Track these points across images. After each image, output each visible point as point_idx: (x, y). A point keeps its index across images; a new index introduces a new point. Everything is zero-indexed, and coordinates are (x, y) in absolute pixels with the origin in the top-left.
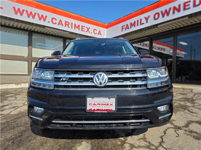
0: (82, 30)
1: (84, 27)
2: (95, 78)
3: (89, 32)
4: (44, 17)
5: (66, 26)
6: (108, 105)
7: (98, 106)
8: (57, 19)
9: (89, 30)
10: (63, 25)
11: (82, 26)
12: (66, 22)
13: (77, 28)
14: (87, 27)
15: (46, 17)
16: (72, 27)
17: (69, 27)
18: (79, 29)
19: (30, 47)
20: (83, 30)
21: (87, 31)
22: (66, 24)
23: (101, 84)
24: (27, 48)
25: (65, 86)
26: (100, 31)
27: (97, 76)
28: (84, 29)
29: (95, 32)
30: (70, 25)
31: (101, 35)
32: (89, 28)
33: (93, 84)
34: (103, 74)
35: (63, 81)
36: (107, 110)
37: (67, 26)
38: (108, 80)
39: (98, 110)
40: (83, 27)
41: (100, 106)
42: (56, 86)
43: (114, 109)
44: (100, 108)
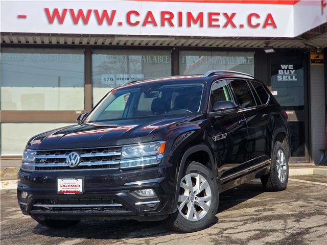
0: (210, 25)
1: (218, 14)
2: (68, 158)
3: (234, 26)
4: (109, 14)
5: (163, 24)
6: (75, 186)
7: (67, 187)
8: (139, 12)
9: (234, 20)
10: (155, 25)
11: (210, 14)
12: (163, 13)
13: (195, 22)
14: (225, 15)
15: (114, 12)
16: (180, 24)
17: (172, 25)
18: (202, 25)
19: (89, 86)
20: (214, 23)
21: (225, 26)
22: (163, 20)
23: (72, 164)
24: (82, 89)
25: (45, 168)
26: (269, 16)
27: (70, 156)
28: (217, 20)
29: (254, 21)
30: (175, 21)
31: (275, 27)
32: (234, 15)
33: (66, 165)
34: (75, 153)
35: (42, 162)
36: (75, 192)
37: (166, 23)
38: (80, 160)
39: (67, 192)
40: (214, 17)
41: (69, 187)
42: (37, 168)
43: (81, 191)
44: (68, 190)
